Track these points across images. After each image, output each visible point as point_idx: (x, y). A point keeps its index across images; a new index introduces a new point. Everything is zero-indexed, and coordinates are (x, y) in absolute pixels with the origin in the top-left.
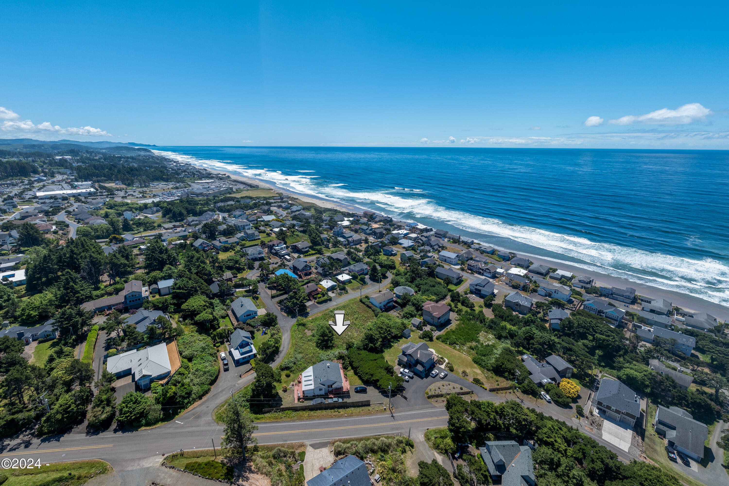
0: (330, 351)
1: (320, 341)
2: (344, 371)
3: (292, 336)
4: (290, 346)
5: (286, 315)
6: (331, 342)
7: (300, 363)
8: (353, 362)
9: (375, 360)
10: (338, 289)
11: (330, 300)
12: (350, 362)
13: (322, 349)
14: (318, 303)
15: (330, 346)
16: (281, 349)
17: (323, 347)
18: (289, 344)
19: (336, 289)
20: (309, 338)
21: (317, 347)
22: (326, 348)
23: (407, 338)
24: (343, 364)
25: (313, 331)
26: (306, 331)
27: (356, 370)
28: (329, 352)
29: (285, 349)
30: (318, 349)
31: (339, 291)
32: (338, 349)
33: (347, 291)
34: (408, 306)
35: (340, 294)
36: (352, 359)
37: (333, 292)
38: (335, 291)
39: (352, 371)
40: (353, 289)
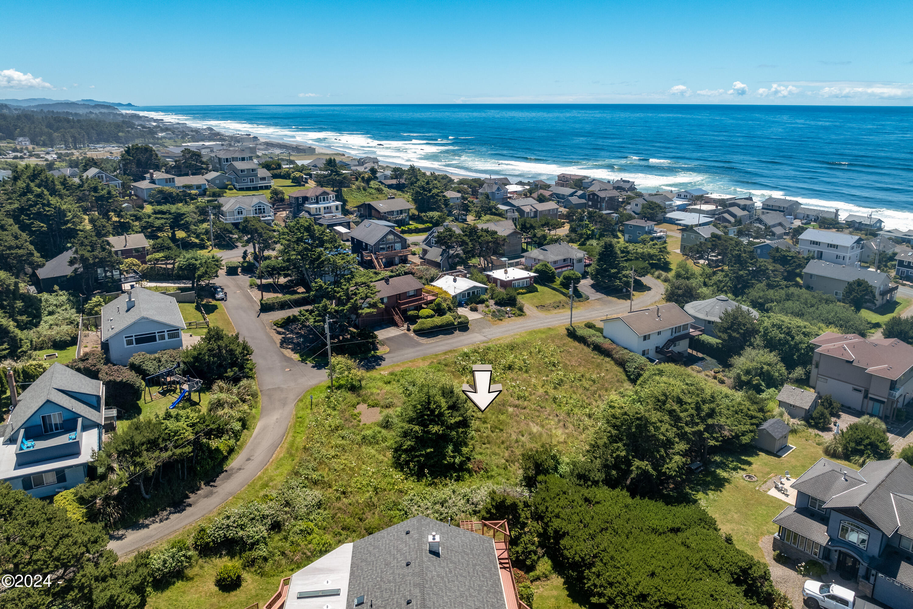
0: (453, 485)
1: (408, 443)
2: (516, 580)
3: (299, 420)
4: (281, 453)
5: (296, 357)
6: (457, 450)
7: (302, 525)
8: (559, 535)
9: (675, 531)
10: (492, 302)
11: (464, 327)
12: (543, 535)
13: (420, 476)
14: (421, 333)
15: (452, 467)
16: (233, 463)
17: (421, 467)
18: (275, 447)
19: (482, 302)
20: (369, 432)
21: (398, 465)
22: (434, 475)
23: (777, 454)
24: (513, 542)
25: (390, 411)
26: (362, 407)
27: (581, 578)
28: (447, 491)
29: (251, 467)
30: (398, 476)
31: (494, 308)
32: (490, 483)
33: (521, 309)
34: (749, 351)
35: (498, 316)
36: (556, 523)
37: (474, 310)
38: (480, 307)
39: (557, 581)
40: (541, 307)
